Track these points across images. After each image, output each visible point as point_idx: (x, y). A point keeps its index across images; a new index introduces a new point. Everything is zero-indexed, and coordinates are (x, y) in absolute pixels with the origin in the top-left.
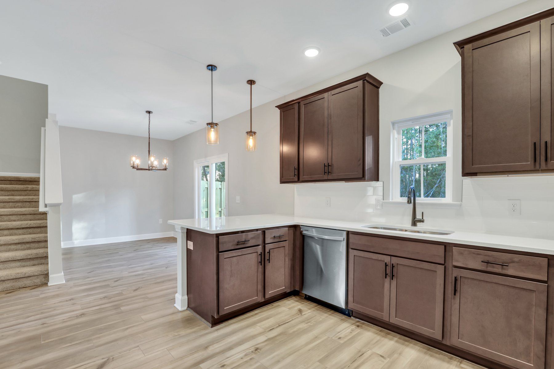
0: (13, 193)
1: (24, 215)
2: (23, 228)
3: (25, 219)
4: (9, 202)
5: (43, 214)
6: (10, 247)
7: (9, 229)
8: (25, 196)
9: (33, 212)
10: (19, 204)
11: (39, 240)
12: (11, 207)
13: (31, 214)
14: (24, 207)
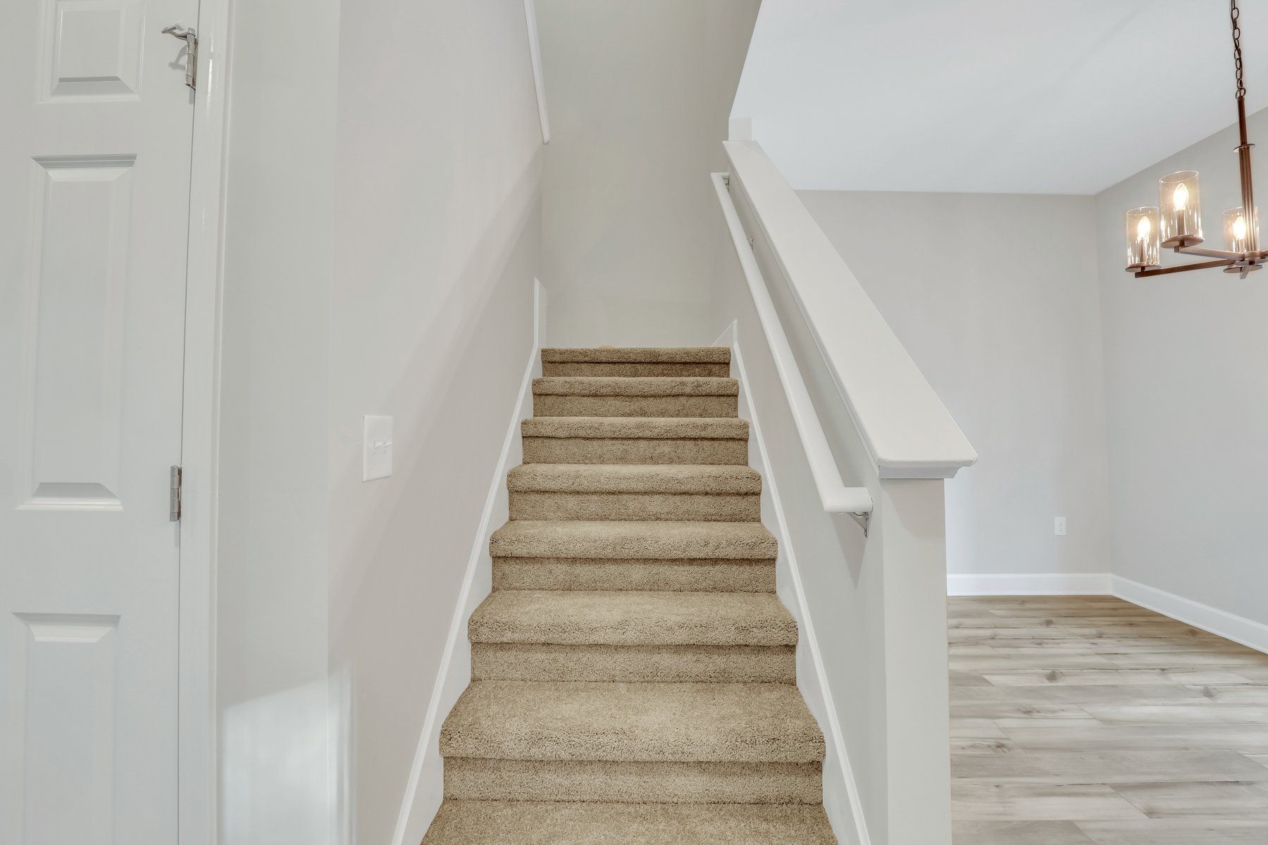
0: (644, 403)
1: (685, 493)
2: (692, 561)
3: (687, 512)
4: (639, 438)
5: (746, 494)
6: (656, 658)
7: (646, 561)
8: (677, 416)
9: (714, 486)
10: (666, 448)
11: (763, 642)
12: (644, 461)
13: (707, 494)
14: (681, 461)
